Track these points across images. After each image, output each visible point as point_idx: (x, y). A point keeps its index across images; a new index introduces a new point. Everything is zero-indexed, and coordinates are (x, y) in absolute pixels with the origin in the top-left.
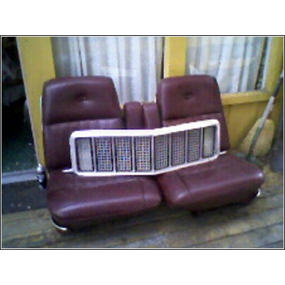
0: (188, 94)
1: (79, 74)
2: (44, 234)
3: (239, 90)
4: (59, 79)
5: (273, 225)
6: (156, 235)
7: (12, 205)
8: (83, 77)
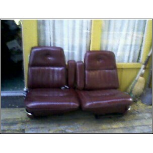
0: (100, 59)
1: (49, 45)
2: (21, 118)
3: (128, 61)
4: (39, 46)
5: (136, 126)
6: (76, 124)
7: (10, 105)
8: (51, 47)
